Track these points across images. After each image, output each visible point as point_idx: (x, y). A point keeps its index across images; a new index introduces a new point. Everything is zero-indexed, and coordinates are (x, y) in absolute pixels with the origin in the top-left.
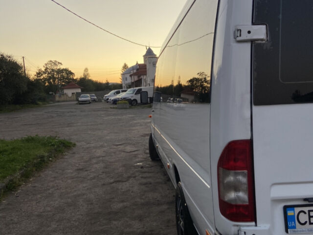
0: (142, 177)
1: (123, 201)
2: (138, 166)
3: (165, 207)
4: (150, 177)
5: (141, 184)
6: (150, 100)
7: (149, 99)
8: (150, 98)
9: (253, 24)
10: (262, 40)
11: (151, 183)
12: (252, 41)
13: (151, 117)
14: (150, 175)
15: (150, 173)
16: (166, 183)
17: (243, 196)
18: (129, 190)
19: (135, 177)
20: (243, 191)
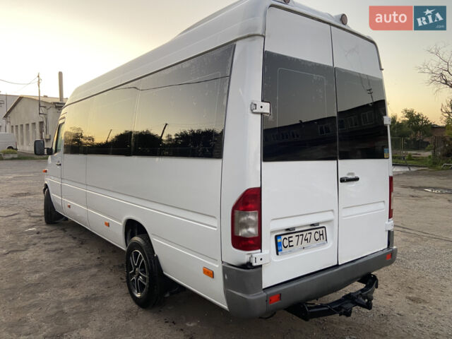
0: (45, 244)
1: (37, 272)
2: (31, 231)
3: (94, 270)
4: (57, 243)
5: (48, 251)
6: (47, 152)
7: (46, 150)
8: (48, 149)
9: (262, 101)
10: (267, 114)
11: (62, 249)
12: (262, 114)
13: (46, 171)
14: (54, 240)
15: (54, 237)
16: (80, 247)
17: (252, 231)
18: (36, 260)
19: (34, 244)
20: (253, 227)
